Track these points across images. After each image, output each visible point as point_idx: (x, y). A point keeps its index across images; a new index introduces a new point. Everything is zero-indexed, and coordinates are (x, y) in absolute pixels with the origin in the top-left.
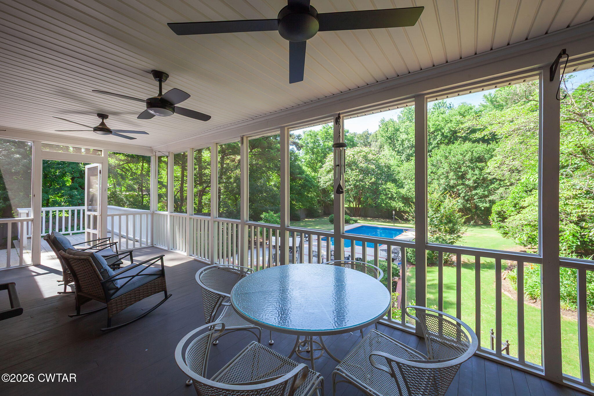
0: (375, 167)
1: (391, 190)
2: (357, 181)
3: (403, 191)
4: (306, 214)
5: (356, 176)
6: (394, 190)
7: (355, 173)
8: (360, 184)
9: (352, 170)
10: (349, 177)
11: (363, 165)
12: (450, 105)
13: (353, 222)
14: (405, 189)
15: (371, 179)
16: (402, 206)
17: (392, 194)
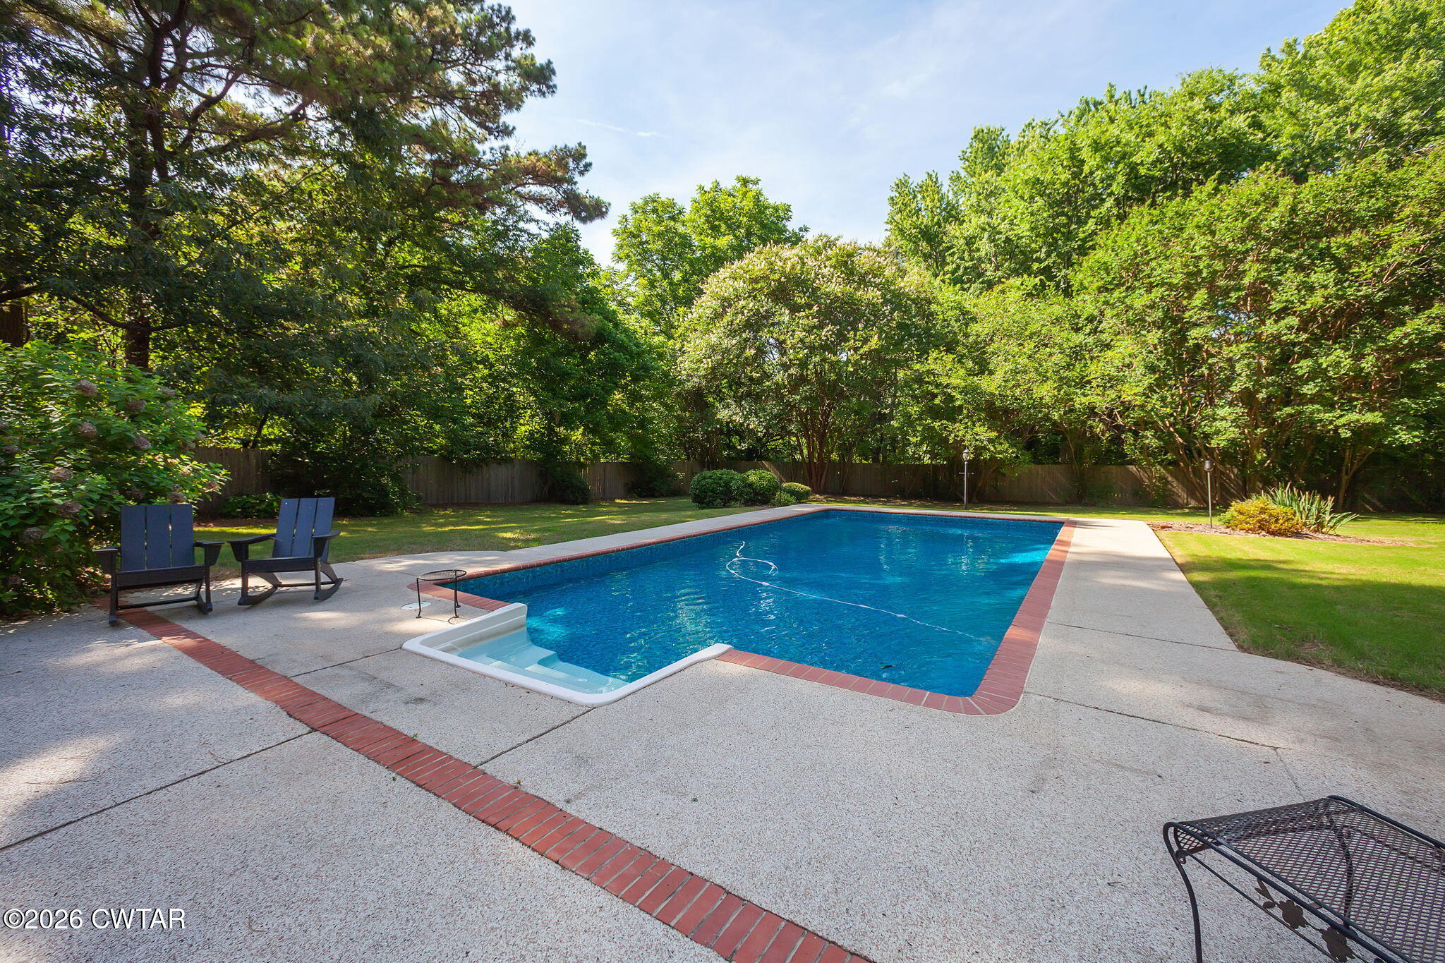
0: (883, 296)
1: (945, 380)
2: (812, 348)
3: (990, 385)
4: (626, 485)
5: (809, 330)
6: (957, 379)
7: (805, 319)
8: (824, 360)
9: (794, 309)
10: (783, 337)
11: (836, 287)
12: (1143, 95)
13: (786, 496)
14: (999, 375)
15: (866, 341)
16: (990, 441)
17: (945, 394)
